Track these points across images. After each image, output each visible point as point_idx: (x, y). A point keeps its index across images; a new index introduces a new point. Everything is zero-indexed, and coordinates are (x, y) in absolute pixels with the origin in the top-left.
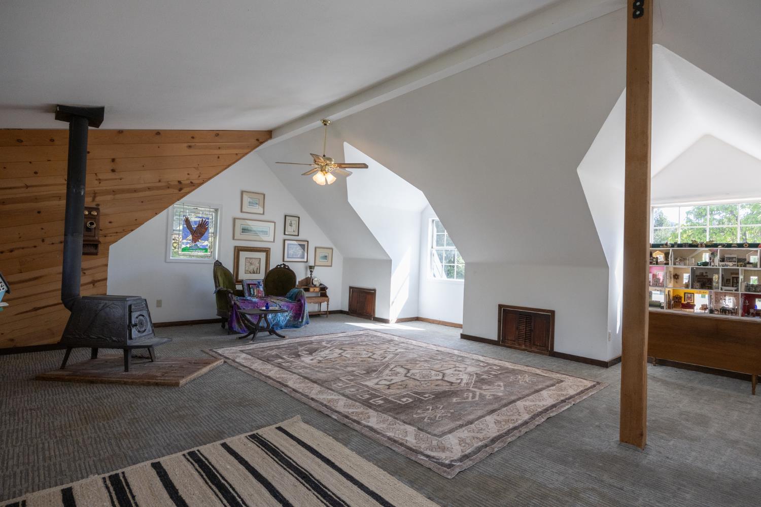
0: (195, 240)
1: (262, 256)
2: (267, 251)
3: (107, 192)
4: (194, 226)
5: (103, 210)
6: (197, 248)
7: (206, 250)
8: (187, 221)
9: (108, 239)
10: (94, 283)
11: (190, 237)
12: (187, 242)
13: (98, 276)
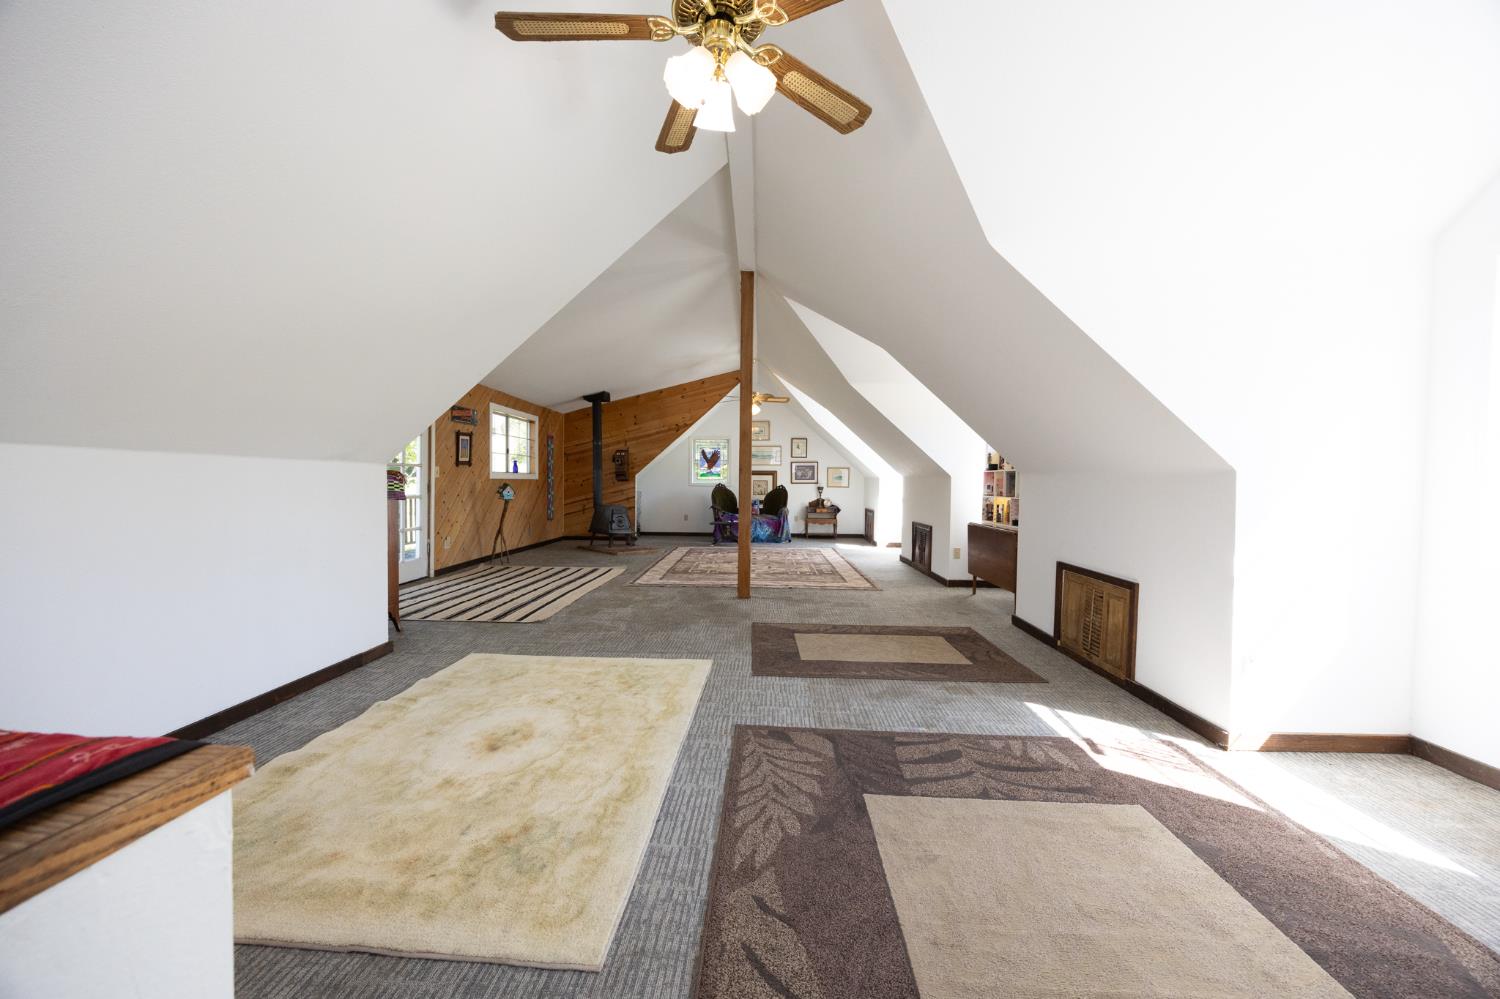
0: (710, 467)
1: (769, 478)
2: (773, 474)
3: (633, 439)
4: (709, 456)
5: (631, 451)
6: (711, 474)
7: (719, 475)
8: (703, 453)
9: (635, 470)
10: (628, 499)
11: (706, 465)
12: (704, 468)
13: (630, 495)
